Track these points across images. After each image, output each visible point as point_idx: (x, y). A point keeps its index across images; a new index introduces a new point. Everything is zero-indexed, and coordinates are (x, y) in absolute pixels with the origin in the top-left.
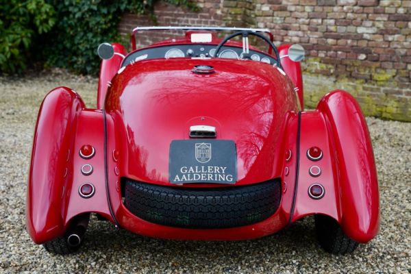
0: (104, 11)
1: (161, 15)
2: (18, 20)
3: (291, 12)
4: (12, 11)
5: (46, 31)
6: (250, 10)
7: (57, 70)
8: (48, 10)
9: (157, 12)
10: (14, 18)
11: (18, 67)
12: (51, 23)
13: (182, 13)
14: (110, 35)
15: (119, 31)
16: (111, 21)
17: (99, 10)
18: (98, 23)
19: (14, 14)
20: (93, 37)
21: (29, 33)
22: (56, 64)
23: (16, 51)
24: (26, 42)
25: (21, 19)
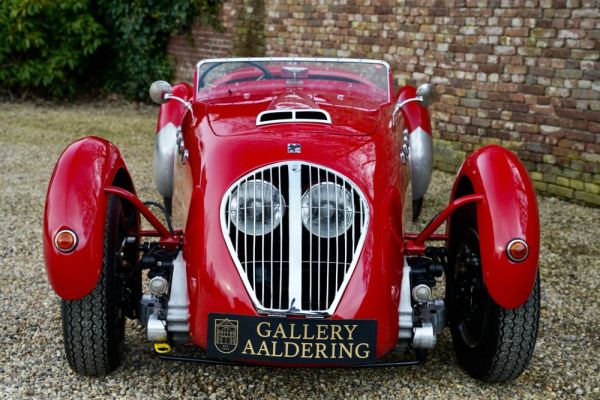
0: (147, 30)
1: (198, 35)
2: (66, 41)
3: (290, 33)
4: (61, 31)
5: (91, 51)
6: (257, 30)
7: (114, 96)
8: (94, 30)
9: (194, 32)
10: (64, 38)
11: (66, 92)
12: (97, 43)
13: (212, 33)
14: (157, 58)
15: (165, 54)
16: (154, 42)
17: (141, 29)
18: (142, 45)
19: (63, 34)
20: (140, 59)
21: (76, 54)
22: (113, 90)
23: (60, 74)
24: (72, 64)
25: (69, 40)
